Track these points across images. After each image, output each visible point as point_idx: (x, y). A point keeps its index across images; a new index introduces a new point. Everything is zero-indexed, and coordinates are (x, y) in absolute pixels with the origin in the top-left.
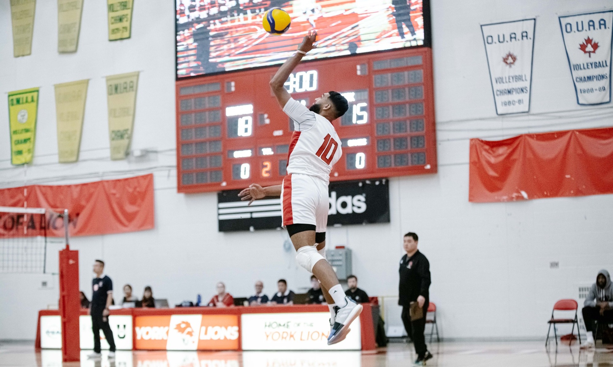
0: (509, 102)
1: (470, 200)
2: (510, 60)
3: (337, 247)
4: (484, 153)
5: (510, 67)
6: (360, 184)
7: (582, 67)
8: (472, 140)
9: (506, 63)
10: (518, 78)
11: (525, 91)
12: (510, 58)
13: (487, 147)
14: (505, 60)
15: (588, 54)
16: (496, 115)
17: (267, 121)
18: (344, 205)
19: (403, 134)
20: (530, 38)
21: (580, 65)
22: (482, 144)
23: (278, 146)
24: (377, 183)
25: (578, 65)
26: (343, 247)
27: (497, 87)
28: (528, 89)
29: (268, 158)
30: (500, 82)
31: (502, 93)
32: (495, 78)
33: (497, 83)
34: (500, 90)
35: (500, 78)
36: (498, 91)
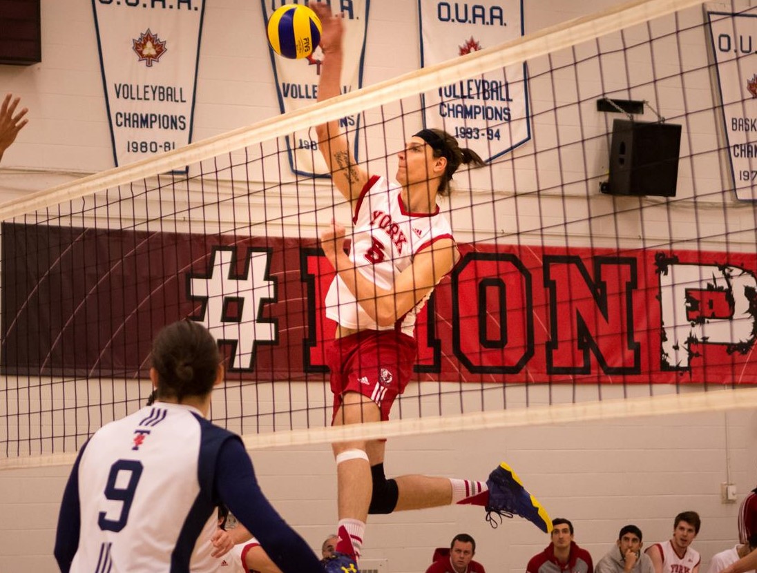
0: (144, 145)
2: (149, 49)
5: (149, 65)
7: (303, 93)
9: (140, 53)
10: (167, 94)
11: (179, 124)
12: (149, 44)
14: (139, 47)
15: (315, 67)
20: (196, 9)
21: (299, 86)
25: (295, 86)
27: (120, 105)
28: (187, 122)
30: (126, 96)
31: (127, 122)
32: (115, 85)
33: (118, 97)
34: (125, 114)
35: (126, 87)
36: (119, 116)
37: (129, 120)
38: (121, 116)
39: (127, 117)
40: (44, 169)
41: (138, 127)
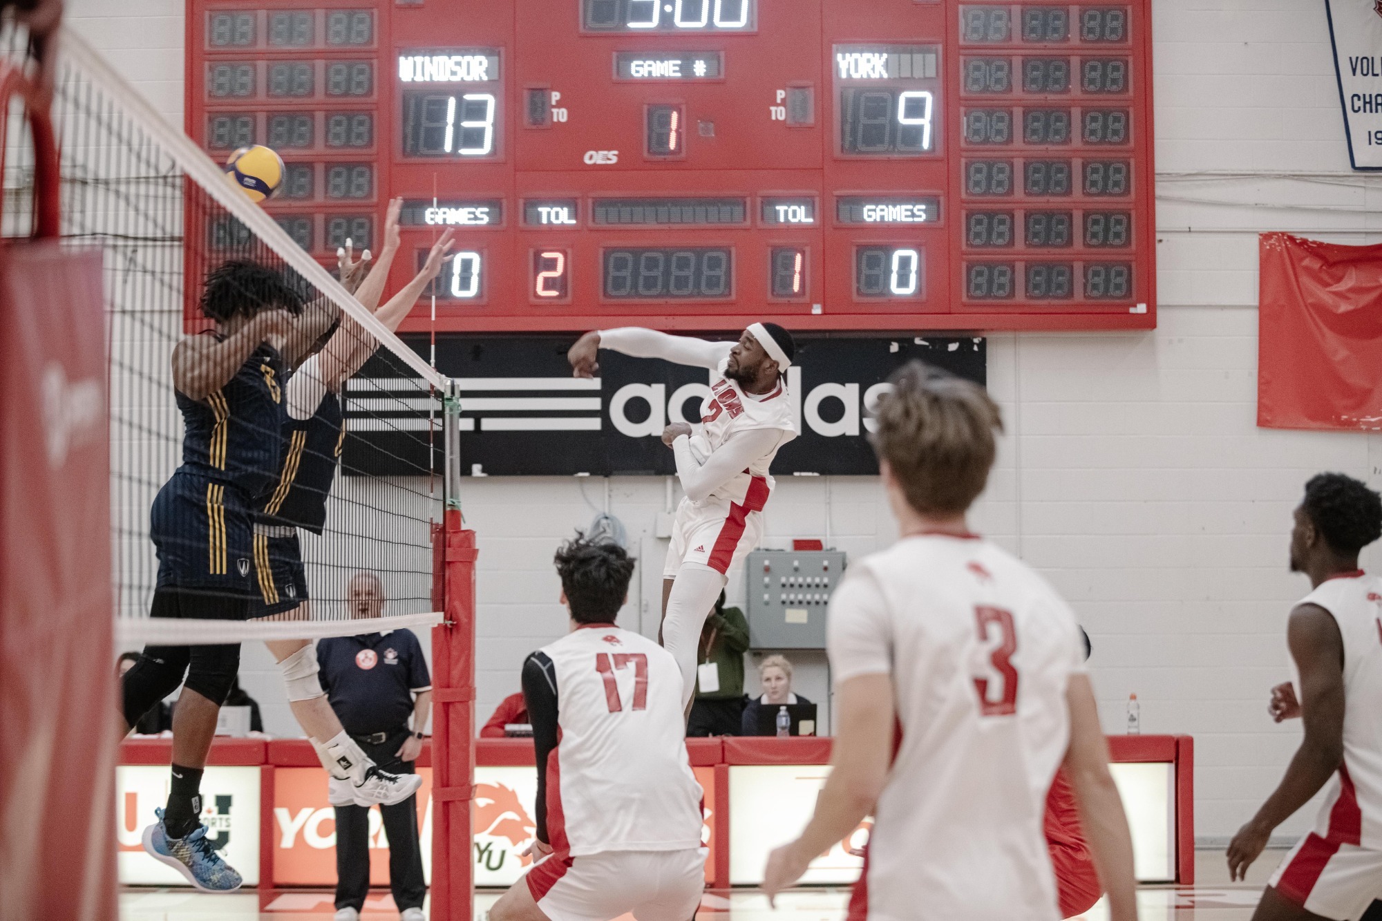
1: (1262, 423)
3: (800, 545)
4: (1306, 280)
6: (894, 348)
8: (1266, 237)
13: (1316, 265)
16: (1350, 171)
17: (561, 115)
18: (831, 410)
19: (1056, 202)
22: (1298, 252)
23: (598, 202)
24: (953, 347)
26: (815, 545)
27: (1355, 84)
29: (555, 235)
30: (1365, 72)
31: (1368, 106)
32: (1351, 58)
33: (1354, 74)
34: (1364, 95)
35: (1365, 61)
36: (1356, 98)
37: (1370, 103)
38: (1359, 99)
39: (1368, 100)
40: (1253, 173)
41: (1371, 111)
